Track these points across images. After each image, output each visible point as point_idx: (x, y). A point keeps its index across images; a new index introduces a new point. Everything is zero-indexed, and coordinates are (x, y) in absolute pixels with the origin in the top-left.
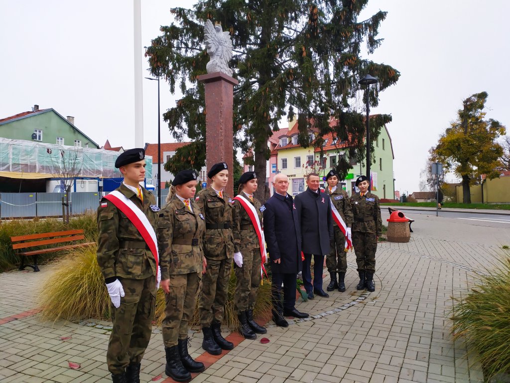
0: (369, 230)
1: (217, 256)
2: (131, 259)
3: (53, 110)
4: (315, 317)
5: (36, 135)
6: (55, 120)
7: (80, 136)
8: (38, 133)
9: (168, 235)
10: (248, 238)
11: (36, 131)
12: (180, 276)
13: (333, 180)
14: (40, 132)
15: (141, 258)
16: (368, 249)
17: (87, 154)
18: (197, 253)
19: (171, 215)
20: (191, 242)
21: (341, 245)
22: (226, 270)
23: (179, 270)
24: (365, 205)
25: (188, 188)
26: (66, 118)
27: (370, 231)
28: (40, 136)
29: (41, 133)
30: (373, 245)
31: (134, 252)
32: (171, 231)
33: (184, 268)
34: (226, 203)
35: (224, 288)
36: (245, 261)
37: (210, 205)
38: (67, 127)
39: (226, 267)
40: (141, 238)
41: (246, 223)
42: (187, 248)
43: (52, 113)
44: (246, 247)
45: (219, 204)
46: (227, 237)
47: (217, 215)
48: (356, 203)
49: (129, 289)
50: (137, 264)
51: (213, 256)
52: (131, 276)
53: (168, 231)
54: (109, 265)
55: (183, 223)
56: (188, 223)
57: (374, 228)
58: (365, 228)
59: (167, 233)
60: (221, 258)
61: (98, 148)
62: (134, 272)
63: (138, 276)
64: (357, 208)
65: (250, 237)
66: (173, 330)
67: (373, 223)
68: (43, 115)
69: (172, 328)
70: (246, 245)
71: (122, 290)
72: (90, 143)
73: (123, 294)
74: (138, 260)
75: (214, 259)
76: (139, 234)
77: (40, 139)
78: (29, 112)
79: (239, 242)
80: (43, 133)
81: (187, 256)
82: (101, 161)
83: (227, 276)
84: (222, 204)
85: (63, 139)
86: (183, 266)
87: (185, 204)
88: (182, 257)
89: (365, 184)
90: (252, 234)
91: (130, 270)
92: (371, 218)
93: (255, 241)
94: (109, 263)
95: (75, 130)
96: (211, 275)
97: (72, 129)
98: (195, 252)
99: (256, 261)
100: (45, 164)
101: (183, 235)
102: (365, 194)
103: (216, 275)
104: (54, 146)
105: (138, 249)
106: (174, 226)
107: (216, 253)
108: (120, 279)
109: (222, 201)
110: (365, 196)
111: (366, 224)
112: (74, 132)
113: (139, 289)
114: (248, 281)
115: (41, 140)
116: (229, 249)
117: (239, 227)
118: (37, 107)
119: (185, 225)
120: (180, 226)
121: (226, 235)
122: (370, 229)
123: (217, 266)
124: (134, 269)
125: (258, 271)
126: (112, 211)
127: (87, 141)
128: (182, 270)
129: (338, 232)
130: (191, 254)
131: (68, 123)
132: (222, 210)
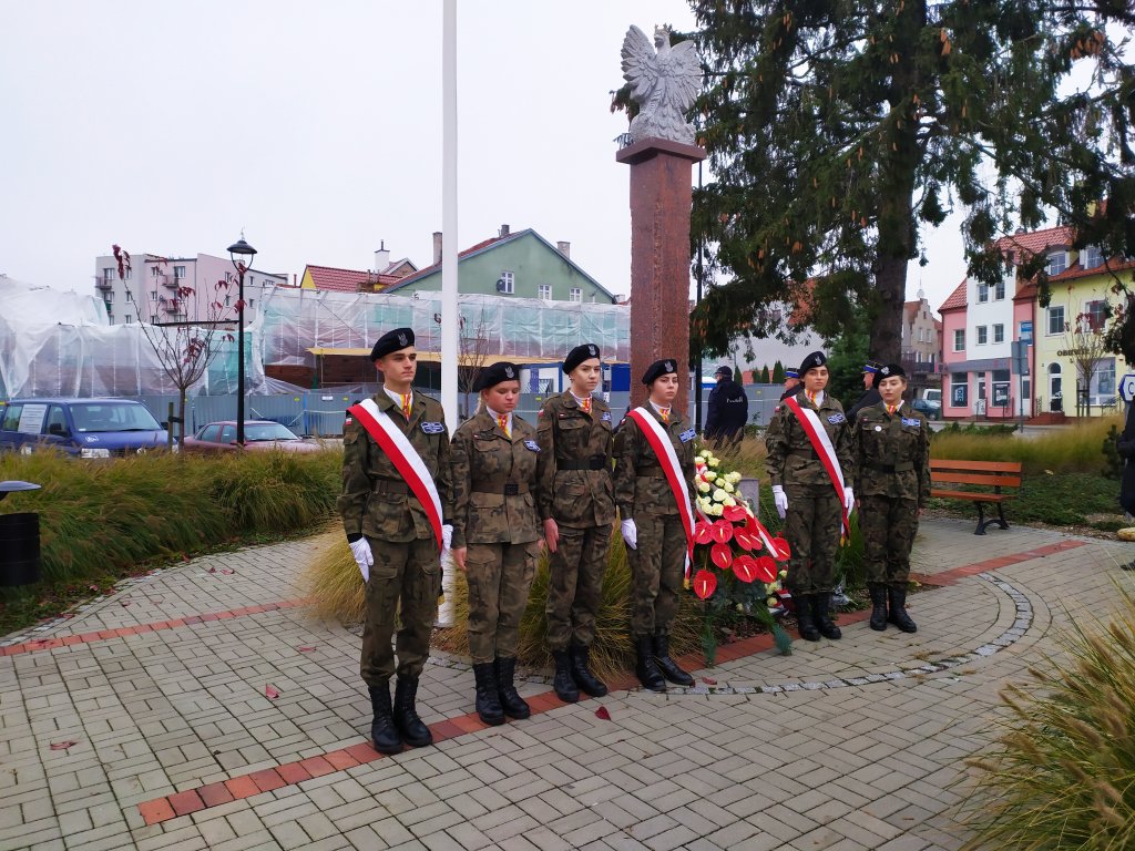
0: (907, 492)
1: (577, 520)
2: (384, 508)
3: (531, 233)
5: (504, 284)
6: (536, 253)
7: (580, 281)
8: (507, 279)
9: (462, 473)
10: (649, 492)
11: (504, 275)
12: (484, 547)
13: (819, 376)
14: (510, 276)
15: (399, 508)
16: (898, 535)
17: (587, 315)
18: (516, 510)
19: (467, 441)
20: (503, 489)
23: (479, 536)
24: (899, 435)
26: (556, 246)
27: (909, 496)
28: (510, 285)
29: (513, 279)
30: (912, 526)
31: (389, 498)
32: (467, 469)
33: (489, 533)
34: (595, 422)
35: (594, 582)
36: (643, 538)
37: (563, 425)
38: (558, 263)
39: (597, 543)
40: (398, 476)
41: (647, 464)
42: (496, 499)
43: (532, 239)
44: (644, 510)
45: (581, 423)
46: (596, 485)
47: (576, 444)
48: (879, 429)
49: (381, 555)
50: (394, 517)
51: (569, 520)
52: (381, 536)
53: (461, 468)
54: (351, 515)
55: (486, 455)
56: (494, 456)
57: (915, 489)
58: (896, 487)
59: (460, 470)
60: (584, 525)
61: (614, 301)
62: (384, 529)
63: (392, 537)
64: (879, 440)
65: (655, 491)
66: (482, 636)
67: (913, 477)
68: (514, 244)
69: (480, 633)
70: (644, 506)
71: (370, 554)
72: (599, 294)
73: (371, 561)
74: (394, 512)
75: (572, 525)
76: (395, 470)
77: (510, 290)
78: (493, 240)
80: (517, 280)
81: (495, 514)
82: (615, 329)
83: (599, 559)
84: (587, 423)
85: (550, 288)
86: (485, 529)
87: (498, 421)
88: (484, 515)
89: (894, 382)
90: (659, 485)
91: (380, 526)
92: (910, 465)
93: (665, 500)
94: (351, 512)
95: (572, 269)
96: (565, 555)
97: (565, 267)
98: (511, 507)
99: (671, 539)
100: (515, 338)
101: (488, 475)
102: (898, 408)
103: (575, 557)
104: (530, 303)
105: (394, 494)
106: (471, 459)
107: (575, 515)
108: (369, 539)
109: (585, 416)
110: (899, 414)
111: (900, 477)
112: (570, 273)
113: (398, 557)
114: (651, 577)
115: (513, 292)
116: (600, 508)
118: (506, 228)
119: (490, 460)
120: (482, 461)
121: (595, 482)
122: (909, 490)
123: (576, 538)
124: (387, 524)
126: (357, 431)
127: (591, 289)
128: (485, 537)
130: (501, 510)
131: (559, 255)
132: (586, 435)
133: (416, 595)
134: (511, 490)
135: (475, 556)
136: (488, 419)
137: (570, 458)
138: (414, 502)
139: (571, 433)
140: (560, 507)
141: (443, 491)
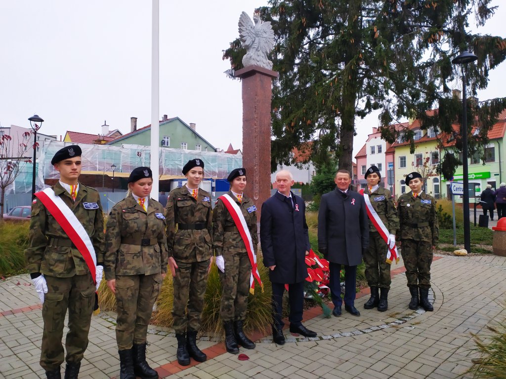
0: (424, 238)
1: (186, 258)
2: (55, 256)
3: (178, 119)
4: (324, 337)
5: (165, 142)
6: (180, 127)
7: (200, 141)
8: (166, 140)
9: (113, 233)
10: (231, 240)
11: (165, 138)
12: (126, 278)
13: (372, 178)
14: (168, 138)
15: (65, 256)
16: (422, 260)
17: (204, 157)
18: (149, 254)
19: (118, 213)
20: (141, 243)
21: (383, 255)
22: (199, 274)
23: (125, 271)
24: (419, 208)
25: (139, 186)
26: (189, 125)
27: (425, 240)
28: (167, 142)
29: (169, 140)
30: (429, 255)
31: (58, 249)
32: (117, 230)
33: (131, 269)
34: (198, 202)
35: (198, 294)
36: (227, 266)
37: (180, 204)
38: (190, 133)
39: (200, 271)
40: (65, 236)
41: (229, 225)
42: (136, 248)
43: (178, 122)
44: (228, 250)
45: (190, 203)
46: (198, 238)
47: (187, 215)
48: (408, 205)
49: (52, 286)
50: (61, 261)
51: (182, 258)
52: (52, 274)
53: (113, 230)
54: (33, 261)
55: (130, 222)
56: (135, 223)
57: (430, 236)
58: (419, 236)
59: (112, 232)
60: (190, 261)
61: (216, 151)
62: (55, 269)
63: (60, 274)
64: (409, 211)
65: (234, 240)
66: (124, 333)
67: (428, 230)
68: (170, 123)
69: (123, 331)
70: (228, 248)
71: (45, 286)
72: (209, 147)
73: (46, 290)
74: (62, 258)
75: (183, 261)
76: (63, 232)
77: (167, 145)
79: (220, 244)
80: (171, 140)
81: (135, 257)
82: (217, 163)
83: (201, 280)
84: (193, 203)
85: (187, 144)
86: (129, 266)
87: (138, 202)
88: (128, 258)
89: (416, 182)
90: (236, 236)
91: (51, 267)
92: (427, 224)
93: (240, 244)
94: (33, 259)
95: (197, 136)
96: (180, 278)
97: (194, 135)
98: (146, 253)
99: (244, 267)
100: (170, 167)
101: (131, 234)
102: (419, 194)
104: (177, 151)
105: (62, 246)
107: (185, 255)
108: (45, 276)
109: (193, 199)
110: (420, 197)
111: (420, 230)
112: (196, 138)
114: (231, 289)
115: (169, 146)
116: (200, 251)
117: (220, 229)
118: (166, 116)
119: (132, 224)
120: (127, 226)
121: (198, 237)
122: (426, 237)
123: (187, 269)
124: (56, 267)
125: (248, 278)
126: (39, 207)
127: (206, 145)
128: (128, 271)
129: (379, 239)
130: (140, 254)
131: (191, 129)
132: (192, 210)
133: (77, 311)
134: (146, 243)
135: (121, 283)
136: (132, 200)
137: (184, 223)
138: (75, 252)
139: (184, 208)
140: (177, 251)
141: (97, 245)
